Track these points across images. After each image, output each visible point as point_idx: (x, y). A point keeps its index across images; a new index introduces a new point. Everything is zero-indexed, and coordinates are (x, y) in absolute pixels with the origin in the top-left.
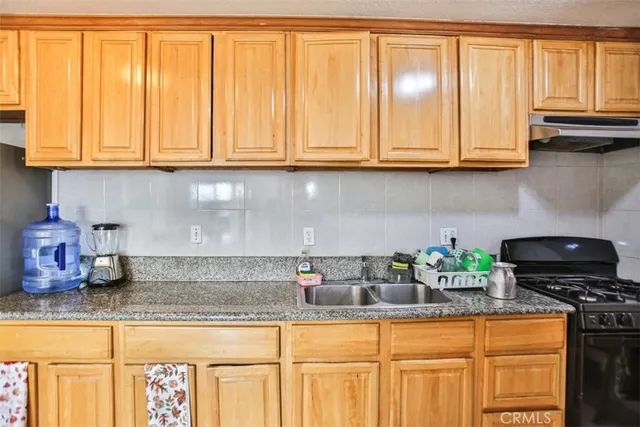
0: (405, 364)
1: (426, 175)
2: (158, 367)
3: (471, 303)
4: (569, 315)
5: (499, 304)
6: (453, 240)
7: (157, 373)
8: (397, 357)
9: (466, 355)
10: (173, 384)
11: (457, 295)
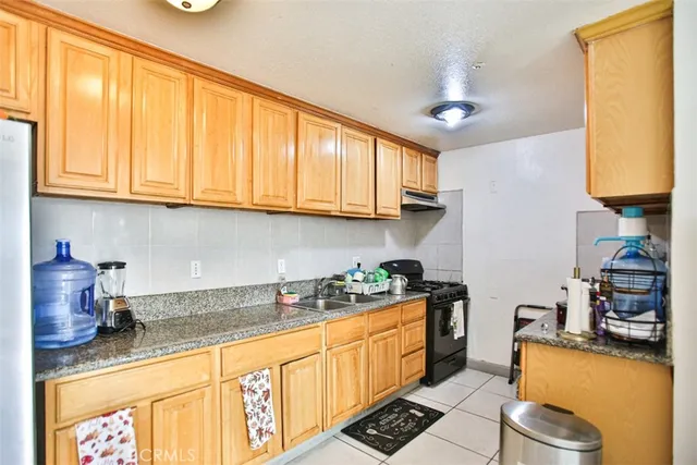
0: (375, 337)
1: (345, 221)
2: (250, 377)
3: (386, 301)
4: (427, 299)
5: (398, 298)
6: (359, 265)
7: (250, 381)
8: (371, 335)
9: (395, 327)
10: (261, 386)
11: (378, 296)
